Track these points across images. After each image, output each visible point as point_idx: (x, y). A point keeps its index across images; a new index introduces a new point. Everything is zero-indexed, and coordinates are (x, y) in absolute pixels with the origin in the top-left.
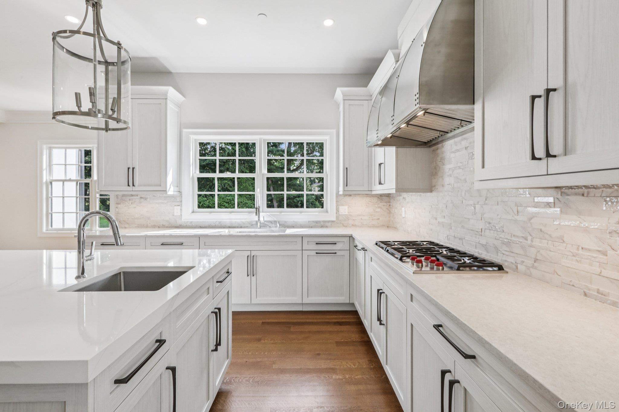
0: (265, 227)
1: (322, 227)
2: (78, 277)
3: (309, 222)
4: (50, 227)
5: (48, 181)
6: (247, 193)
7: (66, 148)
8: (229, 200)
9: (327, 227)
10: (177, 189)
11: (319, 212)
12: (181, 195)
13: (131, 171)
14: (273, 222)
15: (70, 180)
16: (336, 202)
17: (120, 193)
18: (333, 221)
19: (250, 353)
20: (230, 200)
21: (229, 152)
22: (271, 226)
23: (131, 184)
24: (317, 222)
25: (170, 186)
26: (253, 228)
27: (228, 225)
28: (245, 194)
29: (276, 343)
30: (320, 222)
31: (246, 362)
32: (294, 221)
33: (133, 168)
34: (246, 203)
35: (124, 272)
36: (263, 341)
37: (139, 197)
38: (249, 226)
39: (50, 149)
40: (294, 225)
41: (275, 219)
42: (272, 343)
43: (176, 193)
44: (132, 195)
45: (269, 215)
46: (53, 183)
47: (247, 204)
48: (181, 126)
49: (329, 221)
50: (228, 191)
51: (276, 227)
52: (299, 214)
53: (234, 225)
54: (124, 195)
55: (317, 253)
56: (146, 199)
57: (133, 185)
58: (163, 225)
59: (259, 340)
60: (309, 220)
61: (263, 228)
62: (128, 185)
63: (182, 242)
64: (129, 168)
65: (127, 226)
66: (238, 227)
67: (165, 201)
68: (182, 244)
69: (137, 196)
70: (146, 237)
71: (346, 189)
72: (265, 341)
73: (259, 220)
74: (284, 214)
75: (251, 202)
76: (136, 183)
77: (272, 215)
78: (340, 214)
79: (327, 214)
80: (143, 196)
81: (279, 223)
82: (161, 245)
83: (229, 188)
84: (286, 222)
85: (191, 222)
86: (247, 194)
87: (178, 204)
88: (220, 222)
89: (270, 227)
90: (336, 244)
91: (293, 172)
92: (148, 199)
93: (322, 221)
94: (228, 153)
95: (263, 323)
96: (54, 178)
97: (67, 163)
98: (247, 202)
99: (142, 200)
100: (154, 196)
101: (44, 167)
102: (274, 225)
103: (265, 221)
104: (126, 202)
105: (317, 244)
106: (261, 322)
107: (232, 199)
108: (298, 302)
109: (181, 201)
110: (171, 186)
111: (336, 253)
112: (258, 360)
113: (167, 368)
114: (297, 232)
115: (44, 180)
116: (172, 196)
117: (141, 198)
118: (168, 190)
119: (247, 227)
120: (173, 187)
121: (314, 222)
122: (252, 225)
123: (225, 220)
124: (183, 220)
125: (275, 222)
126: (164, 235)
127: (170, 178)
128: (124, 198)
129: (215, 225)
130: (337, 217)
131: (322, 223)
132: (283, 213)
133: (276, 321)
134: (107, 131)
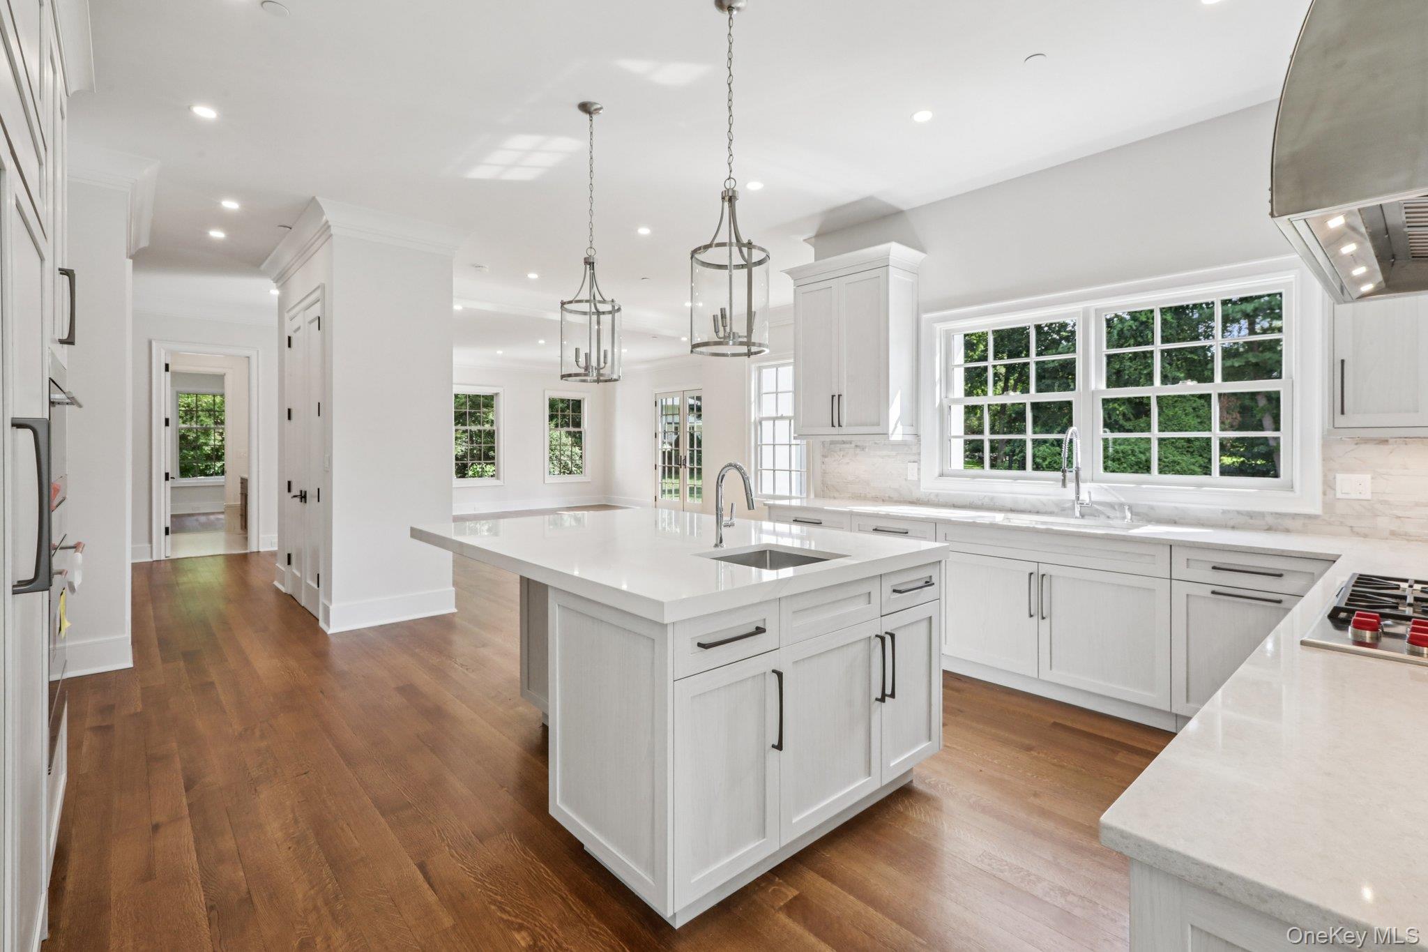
0: (1096, 516)
1: (1269, 529)
2: (716, 546)
3: (1224, 512)
4: (759, 493)
5: (757, 419)
6: (1179, 436)
7: (777, 367)
8: (1121, 455)
9: (1287, 531)
10: (910, 430)
11: (1260, 488)
12: (919, 441)
13: (836, 399)
14: (1116, 507)
15: (782, 418)
16: (1324, 460)
17: (828, 439)
18: (1315, 517)
19: (996, 761)
20: (1123, 452)
21: (1122, 330)
22: (1112, 516)
23: (836, 423)
24: (1251, 515)
25: (896, 424)
26: (1067, 516)
27: (1009, 505)
28: (1173, 438)
29: (1063, 767)
30: (1262, 515)
31: (981, 771)
32: (1176, 508)
33: (839, 396)
34: (1174, 462)
35: (770, 551)
36: (1033, 753)
37: (853, 445)
38: (1056, 510)
39: (760, 369)
40: (1177, 519)
41: (1123, 500)
42: (1054, 764)
43: (909, 438)
44: (844, 442)
45: (1106, 490)
46: (763, 422)
47: (1179, 464)
48: (919, 310)
49: (1295, 516)
50: (1120, 431)
51: (1124, 518)
52: (1193, 490)
53: (1022, 507)
54: (833, 441)
55: (1213, 592)
56: (863, 449)
57: (839, 425)
58: (889, 497)
59: (1029, 749)
60: (1225, 508)
61: (1091, 517)
62: (833, 426)
63: (907, 530)
64: (833, 396)
65: (836, 494)
66: (1030, 512)
67: (894, 453)
68: (907, 533)
69: (851, 443)
70: (852, 514)
71: (1342, 422)
72: (1040, 755)
73: (1078, 498)
74: (1146, 488)
75: (1193, 460)
76: (844, 423)
77: (1114, 489)
78: (1339, 495)
79: (1291, 494)
80: (859, 444)
81: (1130, 508)
82: (873, 530)
83: (1122, 422)
84: (1152, 508)
85: (937, 495)
86: (1179, 438)
87: (915, 458)
88: (992, 499)
89: (1108, 517)
90: (1280, 576)
91: (1178, 383)
92: (867, 450)
93: (1272, 514)
94: (1119, 331)
95: (1055, 725)
96: (764, 416)
97: (779, 390)
98: (1178, 458)
99: (858, 450)
100: (876, 443)
101: (753, 399)
102: (1118, 514)
103: (1093, 503)
104: (835, 454)
105: (1214, 568)
106: (1052, 721)
107: (1130, 452)
108: (1158, 707)
109: (919, 454)
110: (899, 425)
111: (1279, 602)
112: (1006, 777)
113: (774, 671)
114: (1168, 533)
115: (753, 420)
116: (903, 444)
117: (856, 446)
118: (890, 432)
119: (1051, 513)
120: (901, 427)
121: (1242, 514)
122: (1063, 510)
123: (1003, 495)
124: (922, 490)
125: (1122, 505)
126: (878, 514)
127: (895, 410)
128: (832, 446)
129: (983, 504)
130: (1328, 506)
131: (1270, 520)
132: (1144, 486)
133: (1091, 730)
134: (749, 356)
